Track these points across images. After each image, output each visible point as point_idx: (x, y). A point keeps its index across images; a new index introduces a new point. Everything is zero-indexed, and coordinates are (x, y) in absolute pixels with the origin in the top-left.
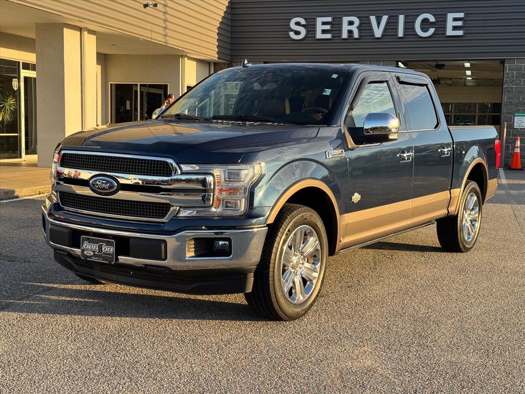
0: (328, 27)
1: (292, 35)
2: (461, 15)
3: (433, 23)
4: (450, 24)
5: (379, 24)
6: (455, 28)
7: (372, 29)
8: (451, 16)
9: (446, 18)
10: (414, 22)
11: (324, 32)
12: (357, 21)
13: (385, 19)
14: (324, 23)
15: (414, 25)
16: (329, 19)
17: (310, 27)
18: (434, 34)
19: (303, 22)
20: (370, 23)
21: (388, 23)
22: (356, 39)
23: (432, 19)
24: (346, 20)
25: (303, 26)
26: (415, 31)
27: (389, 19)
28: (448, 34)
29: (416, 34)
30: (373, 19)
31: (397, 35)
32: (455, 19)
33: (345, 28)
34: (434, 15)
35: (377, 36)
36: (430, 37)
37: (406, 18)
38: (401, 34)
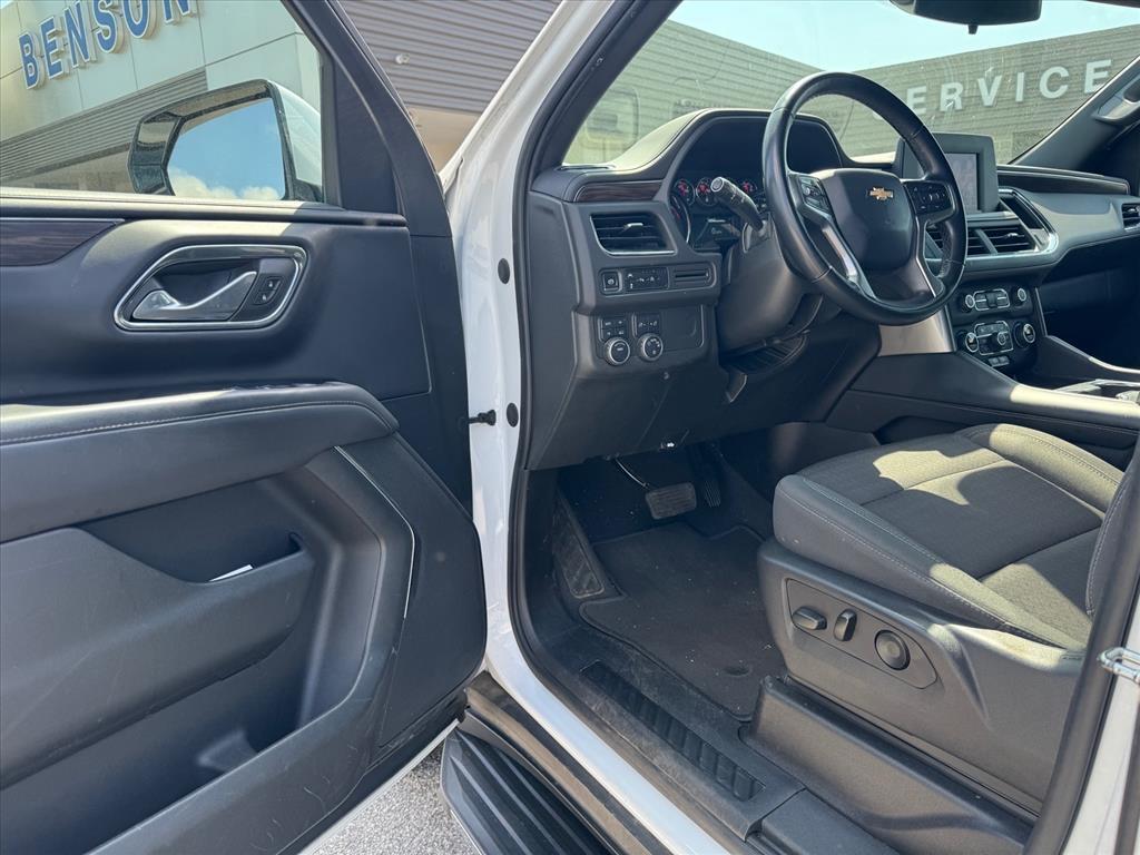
0: (922, 100)
2: (1106, 63)
3: (1065, 81)
4: (1090, 76)
5: (989, 88)
6: (1096, 82)
7: (979, 96)
8: (1091, 67)
9: (1084, 69)
10: (1039, 80)
12: (959, 87)
13: (998, 80)
14: (916, 96)
16: (923, 89)
18: (1066, 93)
20: (977, 89)
21: (1002, 85)
22: (959, 110)
23: (1064, 73)
24: (945, 88)
26: (1040, 93)
27: (1003, 80)
28: (1086, 91)
29: (1042, 97)
30: (982, 82)
31: (1014, 99)
32: (1097, 70)
33: (944, 96)
34: (1067, 68)
35: (987, 104)
36: (1061, 97)
37: (1027, 74)
38: (1019, 97)
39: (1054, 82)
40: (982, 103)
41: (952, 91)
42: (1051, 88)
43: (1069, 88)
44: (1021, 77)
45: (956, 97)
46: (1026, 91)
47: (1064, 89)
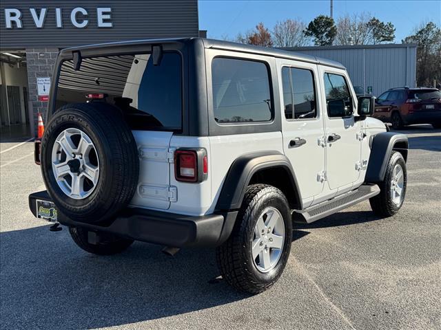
2: (109, 10)
3: (85, 17)
4: (100, 17)
5: (39, 16)
6: (105, 21)
7: (34, 23)
8: (100, 10)
9: (96, 12)
10: (69, 17)
12: (18, 13)
13: (43, 11)
15: (70, 20)
18: (87, 25)
20: (31, 15)
21: (46, 16)
22: (20, 29)
23: (85, 12)
24: (8, 12)
26: (71, 23)
27: (47, 11)
28: (99, 26)
30: (33, 11)
31: (56, 26)
32: (104, 13)
33: (8, 19)
34: (86, 9)
35: (38, 26)
36: (85, 28)
37: (62, 11)
38: (59, 25)
39: (80, 18)
40: (35, 26)
41: (13, 15)
42: (79, 21)
43: (89, 23)
44: (58, 11)
45: (16, 19)
46: (63, 22)
47: (85, 23)
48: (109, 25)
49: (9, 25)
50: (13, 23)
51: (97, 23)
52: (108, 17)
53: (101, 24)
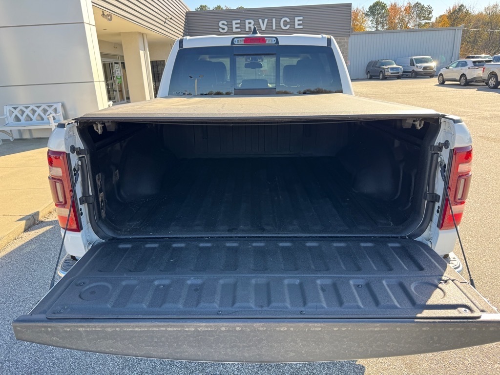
0: (238, 26)
1: (220, 30)
2: (301, 18)
3: (288, 23)
4: (297, 23)
5: (263, 23)
6: (299, 25)
7: (260, 26)
8: (297, 19)
9: (294, 19)
10: (280, 22)
11: (237, 28)
12: (253, 22)
13: (266, 20)
14: (236, 24)
15: (280, 23)
16: (239, 21)
17: (230, 26)
18: (289, 28)
19: (226, 23)
20: (259, 23)
21: (267, 22)
23: (288, 20)
24: (247, 21)
25: (226, 25)
26: (280, 26)
27: (268, 21)
28: (296, 28)
29: (281, 28)
30: (260, 21)
31: (272, 29)
33: (247, 26)
34: (289, 18)
35: (263, 30)
37: (276, 19)
38: (274, 28)
39: (285, 23)
40: (261, 29)
41: (250, 23)
42: (285, 26)
43: (290, 26)
44: (274, 20)
45: (251, 26)
46: (276, 26)
47: (288, 26)
48: (301, 27)
49: (247, 29)
50: (250, 28)
51: (294, 26)
52: (301, 22)
53: (297, 27)
